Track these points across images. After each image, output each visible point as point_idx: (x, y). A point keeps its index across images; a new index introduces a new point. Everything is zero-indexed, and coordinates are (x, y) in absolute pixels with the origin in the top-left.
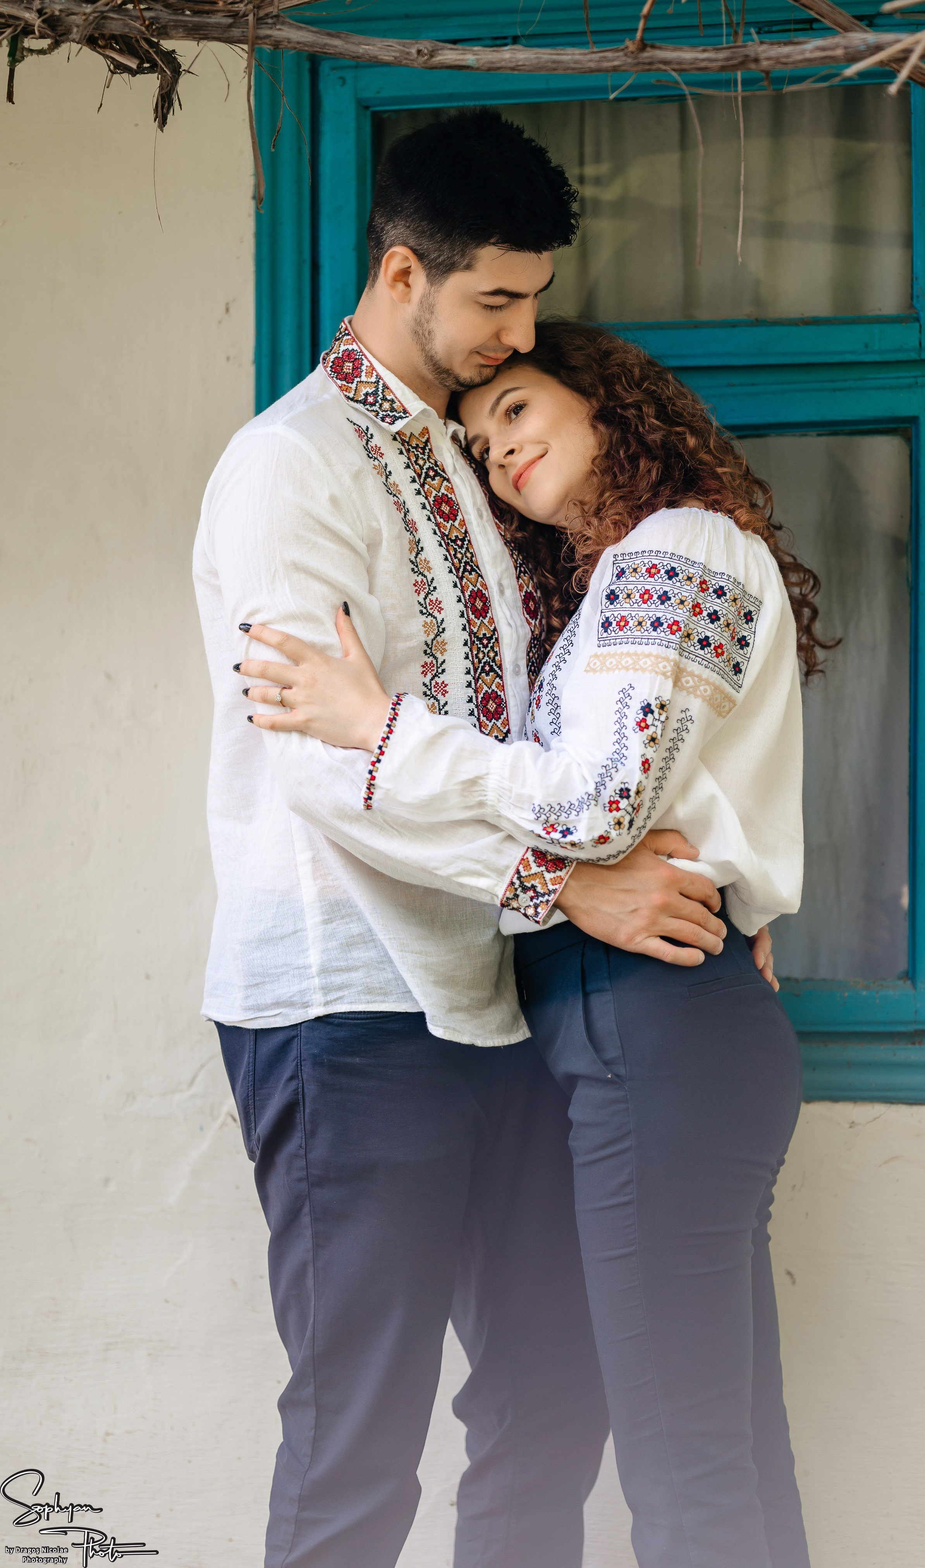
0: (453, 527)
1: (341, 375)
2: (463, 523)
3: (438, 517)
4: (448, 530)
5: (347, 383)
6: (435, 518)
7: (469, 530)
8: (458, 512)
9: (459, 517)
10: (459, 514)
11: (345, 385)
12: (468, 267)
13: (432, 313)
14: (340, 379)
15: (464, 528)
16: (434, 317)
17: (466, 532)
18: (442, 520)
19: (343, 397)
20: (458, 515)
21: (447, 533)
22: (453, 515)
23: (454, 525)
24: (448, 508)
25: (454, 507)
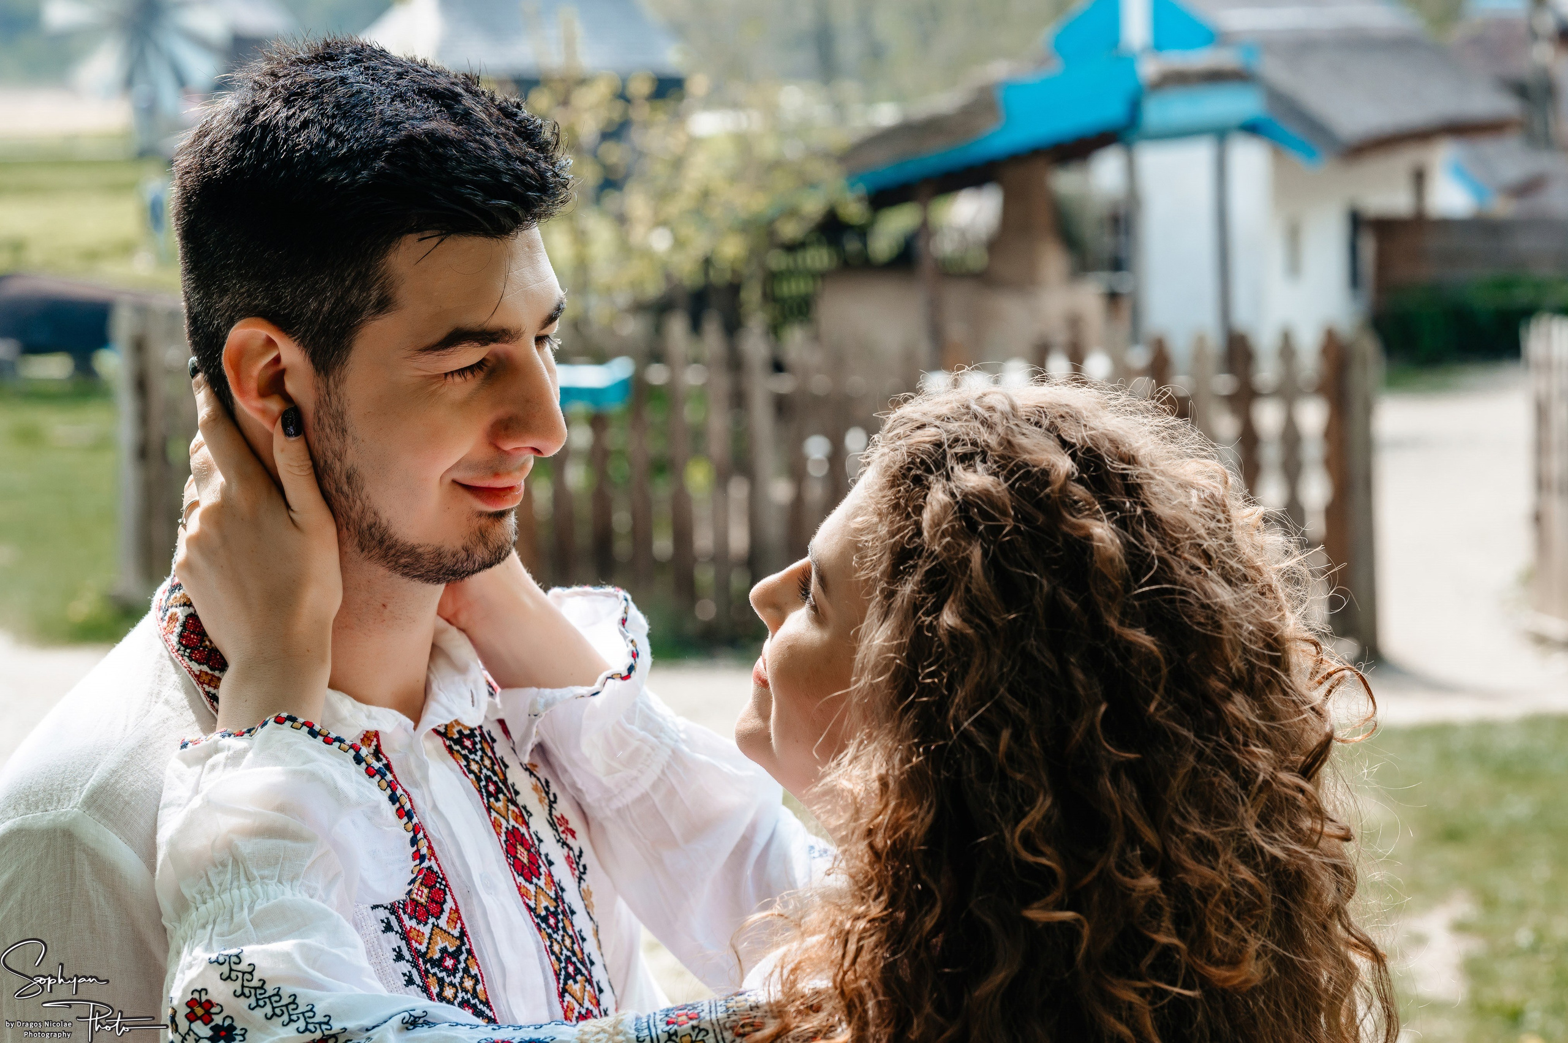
0: (437, 930)
1: (200, 652)
2: (456, 915)
3: (405, 917)
4: (426, 941)
5: (211, 669)
6: (400, 920)
7: (468, 929)
8: (445, 894)
9: (449, 905)
10: (448, 897)
11: (207, 673)
12: (384, 304)
13: (344, 431)
14: (196, 661)
15: (459, 925)
16: (349, 440)
17: (463, 933)
18: (413, 923)
19: (203, 695)
20: (445, 901)
21: (423, 948)
22: (437, 903)
23: (437, 926)
24: (426, 891)
25: (438, 885)
